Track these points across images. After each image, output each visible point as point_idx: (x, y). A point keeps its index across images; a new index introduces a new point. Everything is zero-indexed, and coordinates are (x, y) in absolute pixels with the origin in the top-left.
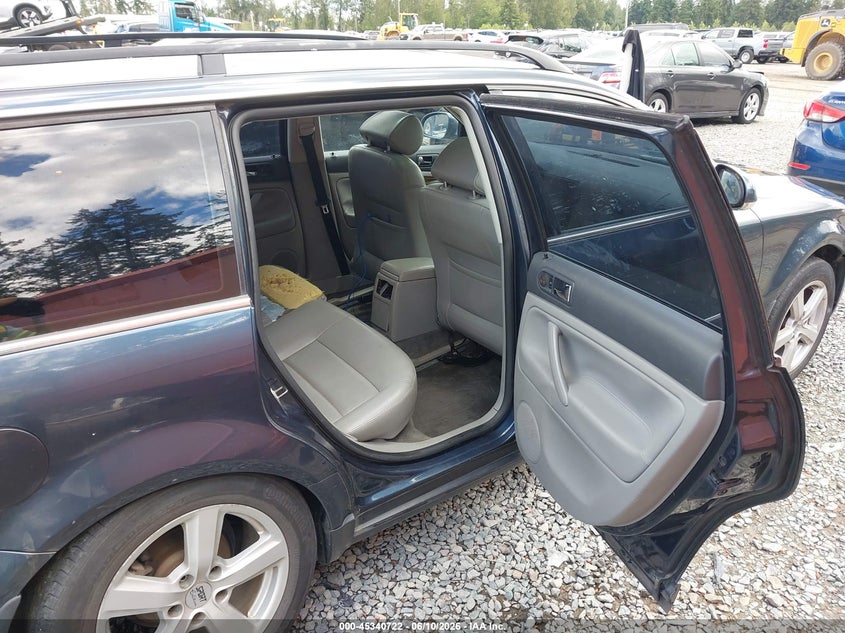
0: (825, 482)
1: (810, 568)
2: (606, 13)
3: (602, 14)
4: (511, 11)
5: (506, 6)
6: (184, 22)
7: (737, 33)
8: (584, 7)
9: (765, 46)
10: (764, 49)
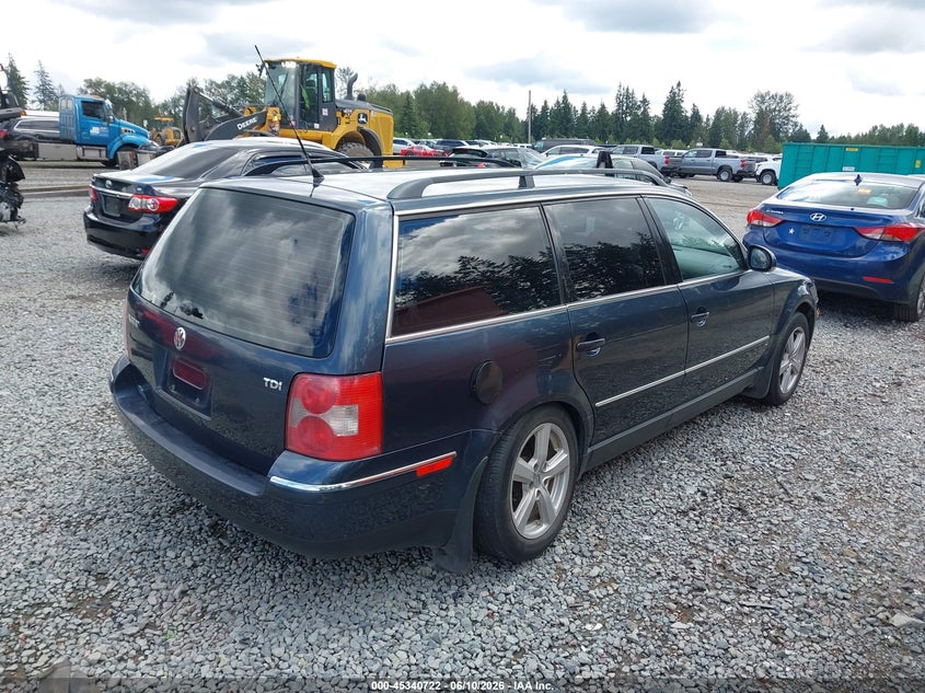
0: (828, 449)
1: (835, 485)
2: (505, 125)
3: (502, 126)
4: (410, 119)
5: (406, 114)
6: (91, 120)
7: (640, 150)
8: (483, 117)
9: (667, 162)
10: (666, 165)
